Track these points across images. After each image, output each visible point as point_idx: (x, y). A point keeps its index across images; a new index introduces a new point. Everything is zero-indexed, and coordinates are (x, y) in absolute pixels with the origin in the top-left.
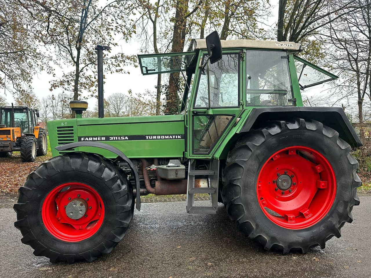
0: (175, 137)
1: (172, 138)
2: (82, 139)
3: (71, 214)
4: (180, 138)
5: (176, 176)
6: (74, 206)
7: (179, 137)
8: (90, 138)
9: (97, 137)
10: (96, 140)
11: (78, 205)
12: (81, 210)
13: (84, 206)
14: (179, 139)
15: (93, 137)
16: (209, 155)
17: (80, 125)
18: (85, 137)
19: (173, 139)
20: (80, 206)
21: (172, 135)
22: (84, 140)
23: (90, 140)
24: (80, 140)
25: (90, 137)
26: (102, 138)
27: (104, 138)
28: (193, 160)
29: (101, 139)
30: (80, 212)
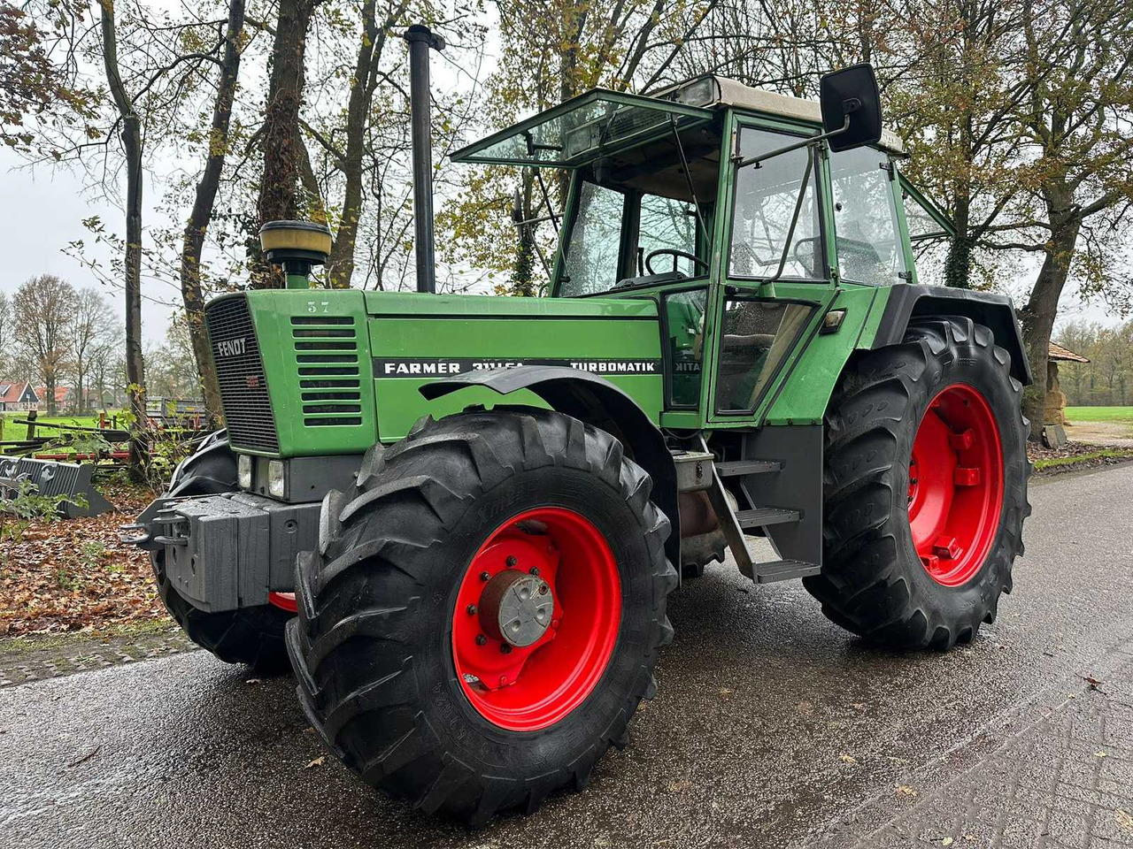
0: (641, 367)
1: (633, 370)
2: (388, 368)
3: (515, 629)
4: (652, 369)
5: (697, 482)
6: (523, 597)
7: (650, 367)
8: (412, 365)
9: (436, 361)
10: (434, 371)
11: (535, 592)
12: (542, 611)
13: (549, 594)
14: (650, 372)
15: (422, 361)
16: (752, 415)
17: (377, 316)
18: (397, 361)
19: (636, 372)
20: (539, 595)
21: (634, 361)
22: (393, 374)
23: (412, 372)
24: (379, 371)
25: (414, 360)
26: (451, 365)
27: (458, 365)
28: (710, 434)
29: (448, 369)
30: (540, 617)
